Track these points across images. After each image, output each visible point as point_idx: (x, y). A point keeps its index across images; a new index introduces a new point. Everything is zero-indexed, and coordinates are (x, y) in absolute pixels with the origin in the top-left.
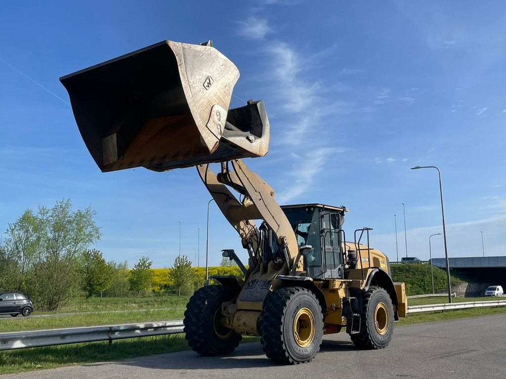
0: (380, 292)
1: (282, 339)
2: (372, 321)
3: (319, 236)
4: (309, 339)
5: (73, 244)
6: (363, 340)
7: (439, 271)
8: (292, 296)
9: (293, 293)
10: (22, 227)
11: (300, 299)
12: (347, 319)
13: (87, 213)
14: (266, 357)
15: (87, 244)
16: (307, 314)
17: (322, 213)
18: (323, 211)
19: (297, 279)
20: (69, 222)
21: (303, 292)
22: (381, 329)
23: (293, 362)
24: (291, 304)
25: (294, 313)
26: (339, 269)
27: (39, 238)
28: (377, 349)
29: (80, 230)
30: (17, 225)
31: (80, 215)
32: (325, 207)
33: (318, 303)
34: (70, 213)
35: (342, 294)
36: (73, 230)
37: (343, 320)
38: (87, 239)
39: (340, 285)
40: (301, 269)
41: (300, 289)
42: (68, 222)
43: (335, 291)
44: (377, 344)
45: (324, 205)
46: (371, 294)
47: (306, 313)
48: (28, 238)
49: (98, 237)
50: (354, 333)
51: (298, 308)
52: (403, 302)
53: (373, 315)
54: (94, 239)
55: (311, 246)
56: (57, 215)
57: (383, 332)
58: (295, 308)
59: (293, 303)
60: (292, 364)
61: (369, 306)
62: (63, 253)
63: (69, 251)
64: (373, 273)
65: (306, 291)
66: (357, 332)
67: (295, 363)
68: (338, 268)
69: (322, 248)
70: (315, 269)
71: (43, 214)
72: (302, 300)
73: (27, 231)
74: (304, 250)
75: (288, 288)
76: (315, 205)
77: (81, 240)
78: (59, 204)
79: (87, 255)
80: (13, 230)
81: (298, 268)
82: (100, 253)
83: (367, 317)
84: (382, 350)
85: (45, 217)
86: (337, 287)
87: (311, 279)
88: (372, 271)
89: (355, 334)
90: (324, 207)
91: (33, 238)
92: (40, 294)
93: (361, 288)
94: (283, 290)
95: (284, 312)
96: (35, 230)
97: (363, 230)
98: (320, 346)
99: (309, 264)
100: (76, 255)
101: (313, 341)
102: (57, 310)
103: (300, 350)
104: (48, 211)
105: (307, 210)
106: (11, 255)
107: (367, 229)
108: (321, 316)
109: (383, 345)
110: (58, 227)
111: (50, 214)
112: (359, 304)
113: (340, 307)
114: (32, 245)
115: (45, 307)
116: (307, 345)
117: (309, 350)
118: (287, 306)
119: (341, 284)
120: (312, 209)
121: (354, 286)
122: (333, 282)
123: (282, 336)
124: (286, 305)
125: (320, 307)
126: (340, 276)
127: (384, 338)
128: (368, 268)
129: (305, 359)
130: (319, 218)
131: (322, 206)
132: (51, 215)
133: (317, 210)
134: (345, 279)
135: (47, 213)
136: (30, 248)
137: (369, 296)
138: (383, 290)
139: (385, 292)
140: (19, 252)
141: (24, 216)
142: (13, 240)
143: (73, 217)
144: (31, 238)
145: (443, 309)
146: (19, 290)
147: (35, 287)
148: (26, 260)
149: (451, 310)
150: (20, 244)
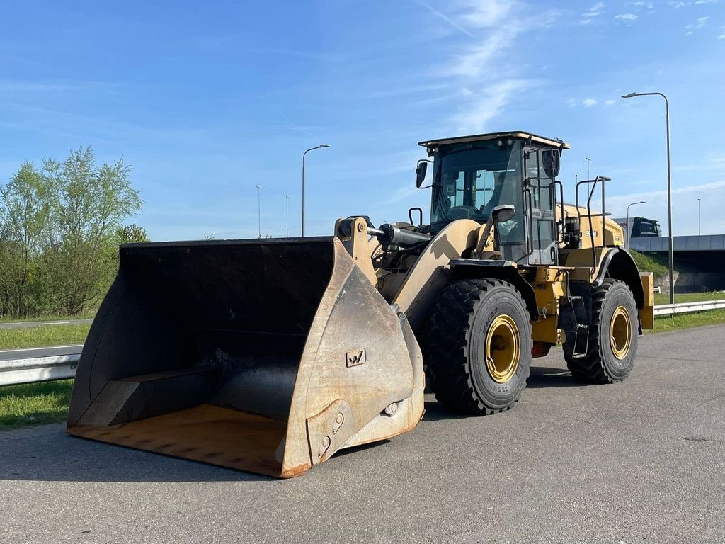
0: (619, 289)
1: (467, 371)
2: (606, 337)
3: (521, 190)
4: (509, 368)
5: (100, 216)
6: (590, 368)
7: (637, 256)
8: (483, 295)
9: (485, 289)
10: (20, 191)
11: (496, 299)
12: (566, 333)
13: (119, 169)
14: (435, 401)
15: (122, 216)
16: (508, 325)
17: (527, 149)
18: (528, 145)
19: (491, 265)
20: (92, 182)
21: (502, 287)
22: (619, 350)
23: (484, 409)
24: (481, 308)
25: (487, 323)
26: (552, 249)
27: (47, 208)
28: (612, 382)
29: (110, 195)
30: (12, 187)
31: (107, 172)
32: (533, 138)
33: (525, 306)
34: (92, 170)
35: (558, 291)
36: (99, 195)
37: (558, 335)
38: (121, 209)
39: (556, 276)
40: (491, 248)
41: (497, 282)
42: (90, 183)
43: (547, 286)
44: (613, 376)
45: (531, 135)
46: (607, 291)
47: (505, 323)
48: (30, 207)
49: (138, 206)
50: (578, 357)
51: (493, 316)
52: (650, 305)
53: (608, 327)
54: (132, 211)
55: (512, 207)
56: (72, 173)
57: (622, 355)
58: (488, 315)
59: (485, 307)
60: (482, 413)
61: (603, 311)
62: (86, 229)
63: (94, 227)
64: (611, 256)
65: (505, 286)
66: (583, 355)
67: (488, 411)
68: (549, 247)
69: (525, 213)
70: (514, 248)
71: (51, 170)
72: (501, 300)
73: (28, 196)
74: (500, 214)
75: (472, 281)
76: (514, 136)
77: (112, 210)
78: (75, 155)
79: (123, 233)
80: (6, 194)
81: (486, 246)
82: (142, 231)
83: (599, 331)
84: (619, 383)
85: (54, 175)
86: (551, 279)
87: (515, 265)
88: (608, 253)
89: (578, 359)
90: (530, 138)
91: (38, 207)
92: (55, 290)
93: (591, 281)
94: (464, 284)
95: (470, 322)
96: (41, 194)
97: (595, 181)
98: (527, 381)
99: (503, 241)
100: (106, 233)
101: (516, 373)
102: (83, 314)
103: (495, 389)
104: (59, 165)
105: (500, 143)
106: (6, 232)
107: (604, 179)
108: (529, 329)
109: (621, 376)
110: (76, 191)
111: (61, 170)
112: (587, 308)
113: (554, 314)
114: (37, 216)
115: (65, 309)
116: (506, 379)
117: (509, 388)
118: (475, 311)
119: (558, 275)
120: (510, 142)
121: (579, 277)
122: (545, 270)
123: (466, 365)
124: (473, 311)
125: (528, 313)
126: (552, 260)
127: (623, 365)
128: (603, 247)
129: (503, 405)
130: (521, 159)
131: (527, 136)
132: (63, 171)
133: (517, 143)
134: (560, 265)
135: (57, 168)
136: (36, 223)
137: (602, 295)
138: (623, 284)
139: (627, 287)
140: (18, 228)
141: (22, 172)
142: (7, 210)
143: (98, 175)
144: (34, 207)
145: (673, 312)
146: (22, 285)
147: (45, 280)
148: (31, 240)
149: (683, 313)
150: (18, 216)
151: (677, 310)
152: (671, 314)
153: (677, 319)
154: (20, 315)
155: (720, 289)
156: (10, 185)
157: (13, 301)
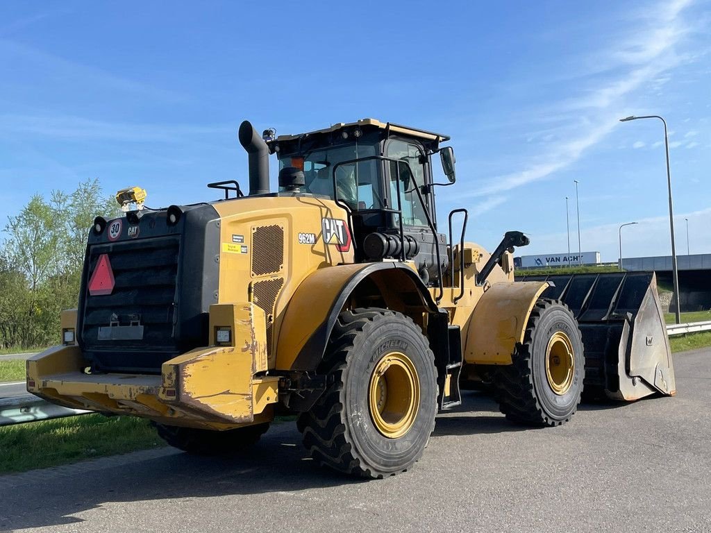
10: (29, 222)
20: (99, 213)
27: (55, 239)
30: (21, 219)
34: (99, 201)
42: (96, 214)
48: (39, 238)
56: (79, 204)
71: (59, 202)
73: (37, 228)
78: (83, 187)
80: (15, 226)
85: (61, 206)
91: (46, 239)
96: (49, 226)
104: (67, 197)
106: (15, 263)
110: (83, 222)
111: (69, 202)
114: (45, 248)
132: (71, 203)
135: (65, 200)
136: (42, 253)
140: (26, 259)
141: (31, 205)
142: (16, 242)
143: (104, 206)
144: (43, 238)
145: (686, 331)
146: (30, 315)
147: (54, 310)
148: (39, 271)
149: (695, 332)
150: (27, 247)
151: (691, 330)
152: (684, 334)
153: (691, 338)
154: (28, 346)
155: (707, 308)
156: (20, 217)
157: (21, 332)
